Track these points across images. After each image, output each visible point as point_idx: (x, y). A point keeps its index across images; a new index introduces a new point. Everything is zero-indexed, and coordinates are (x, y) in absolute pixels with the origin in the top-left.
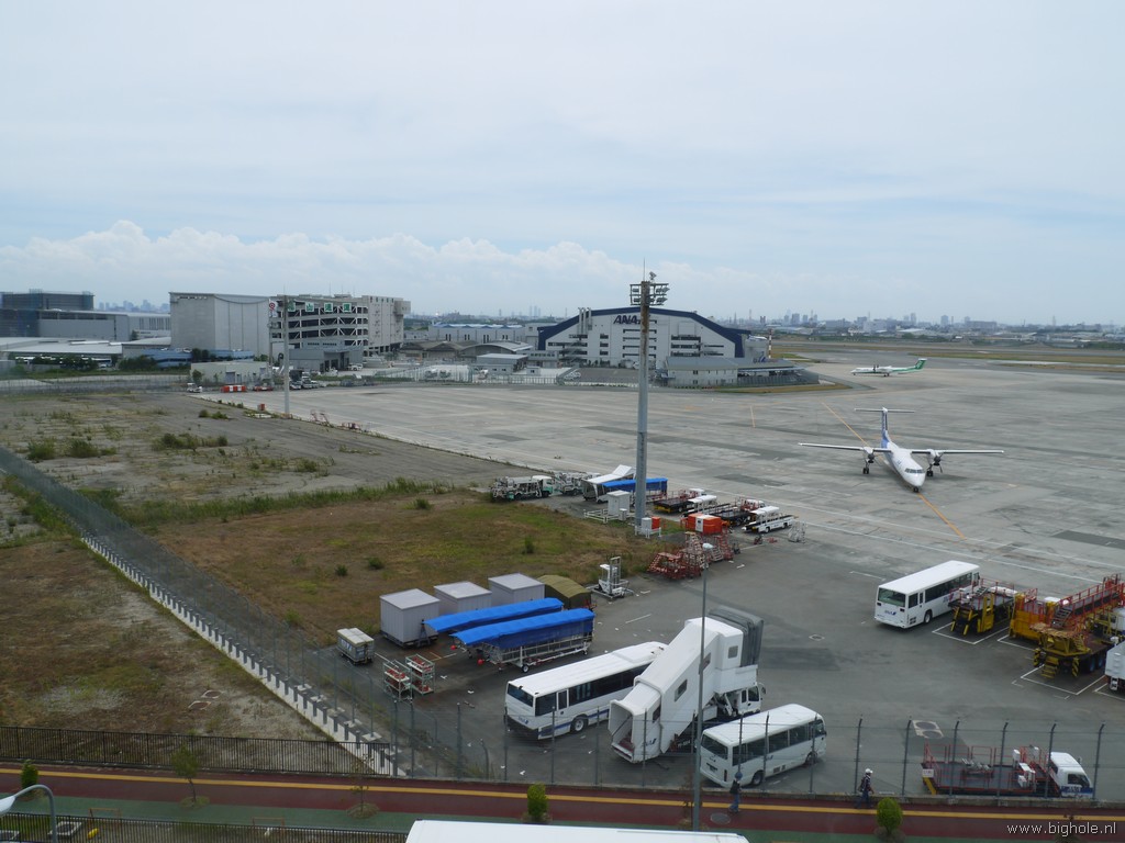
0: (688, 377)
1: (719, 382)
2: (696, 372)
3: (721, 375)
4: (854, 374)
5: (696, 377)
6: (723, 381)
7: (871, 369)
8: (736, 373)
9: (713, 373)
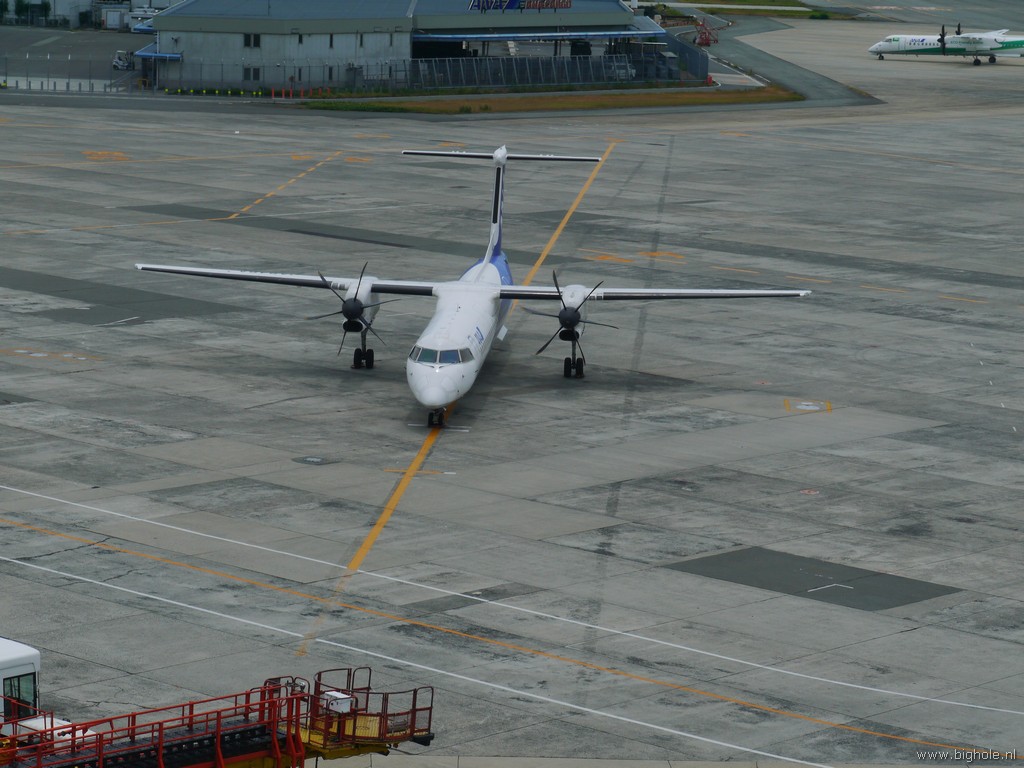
0: (225, 56)
1: (340, 76)
2: (252, 41)
3: (346, 51)
4: (880, 55)
5: (252, 58)
6: (354, 71)
7: (932, 39)
8: (404, 43)
9: (316, 46)
